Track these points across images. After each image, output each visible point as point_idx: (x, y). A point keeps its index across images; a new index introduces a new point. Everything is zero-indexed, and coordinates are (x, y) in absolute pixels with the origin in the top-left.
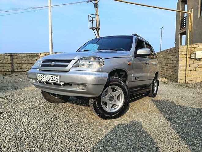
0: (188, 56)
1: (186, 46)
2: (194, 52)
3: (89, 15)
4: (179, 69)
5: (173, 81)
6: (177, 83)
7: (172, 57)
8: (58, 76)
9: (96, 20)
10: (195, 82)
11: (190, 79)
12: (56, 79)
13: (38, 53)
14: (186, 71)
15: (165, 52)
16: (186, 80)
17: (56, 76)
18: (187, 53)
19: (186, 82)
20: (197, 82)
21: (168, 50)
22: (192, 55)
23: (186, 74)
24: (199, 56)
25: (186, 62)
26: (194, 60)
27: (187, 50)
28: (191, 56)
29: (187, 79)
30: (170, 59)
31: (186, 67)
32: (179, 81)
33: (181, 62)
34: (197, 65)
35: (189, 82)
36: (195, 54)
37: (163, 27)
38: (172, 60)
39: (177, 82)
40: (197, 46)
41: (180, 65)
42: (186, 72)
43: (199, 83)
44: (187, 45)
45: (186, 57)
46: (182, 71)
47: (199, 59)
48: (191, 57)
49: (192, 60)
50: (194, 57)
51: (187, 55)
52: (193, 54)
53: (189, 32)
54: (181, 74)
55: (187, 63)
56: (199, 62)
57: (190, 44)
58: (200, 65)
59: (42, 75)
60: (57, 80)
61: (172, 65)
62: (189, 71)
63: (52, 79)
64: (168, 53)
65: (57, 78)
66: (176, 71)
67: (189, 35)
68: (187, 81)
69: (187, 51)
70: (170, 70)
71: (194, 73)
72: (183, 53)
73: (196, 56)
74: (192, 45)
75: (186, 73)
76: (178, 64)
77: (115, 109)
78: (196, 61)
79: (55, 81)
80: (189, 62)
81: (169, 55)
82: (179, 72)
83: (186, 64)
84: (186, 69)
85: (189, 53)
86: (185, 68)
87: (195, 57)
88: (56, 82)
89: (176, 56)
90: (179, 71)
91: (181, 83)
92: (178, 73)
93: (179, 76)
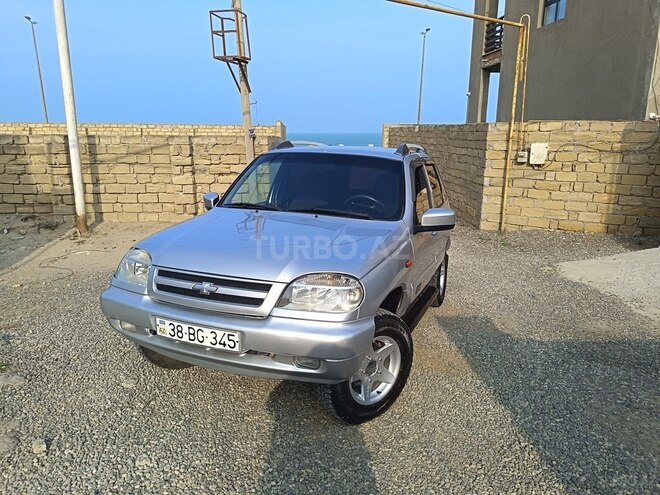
0: (512, 155)
1: (507, 126)
2: (527, 146)
3: (211, 13)
4: (486, 190)
5: (465, 223)
6: (478, 232)
7: (464, 151)
8: (236, 335)
9: (237, 31)
10: (524, 229)
11: (512, 221)
12: (230, 340)
13: (18, 137)
14: (503, 197)
15: (444, 133)
16: (500, 223)
17: (227, 333)
18: (508, 147)
19: (503, 228)
20: (528, 229)
21: (452, 126)
22: (521, 153)
23: (502, 208)
24: (538, 157)
25: (505, 173)
26: (524, 166)
27: (508, 138)
28: (517, 156)
29: (504, 219)
30: (460, 156)
31: (504, 187)
32: (484, 226)
33: (492, 172)
34: (532, 183)
35: (510, 229)
36: (529, 150)
37: (428, 30)
38: (464, 160)
39: (477, 227)
40: (535, 127)
41: (486, 181)
42: (502, 201)
43: (533, 231)
44: (510, 124)
45: (506, 159)
46: (493, 198)
47: (539, 166)
48: (519, 160)
49: (520, 167)
50: (525, 160)
51: (507, 151)
52: (523, 150)
53: (516, 84)
54: (489, 206)
55: (507, 176)
56: (536, 174)
57: (518, 120)
58: (539, 182)
59: (176, 324)
60: (232, 344)
61: (463, 176)
62: (512, 199)
63: (215, 338)
64: (452, 135)
65: (231, 338)
66: (477, 197)
67: (515, 93)
68: (503, 225)
69: (508, 141)
70: (458, 189)
71: (523, 203)
72: (497, 146)
73: (532, 157)
74: (523, 124)
75: (502, 205)
76: (482, 176)
77: (379, 393)
78: (529, 171)
79: (224, 345)
80: (512, 172)
81: (457, 143)
82: (485, 200)
83: (504, 178)
84: (503, 193)
85: (512, 147)
86: (501, 189)
87: (529, 160)
88: (227, 348)
89: (476, 151)
90: (484, 197)
91: (490, 231)
92: (481, 203)
93: (483, 211)
